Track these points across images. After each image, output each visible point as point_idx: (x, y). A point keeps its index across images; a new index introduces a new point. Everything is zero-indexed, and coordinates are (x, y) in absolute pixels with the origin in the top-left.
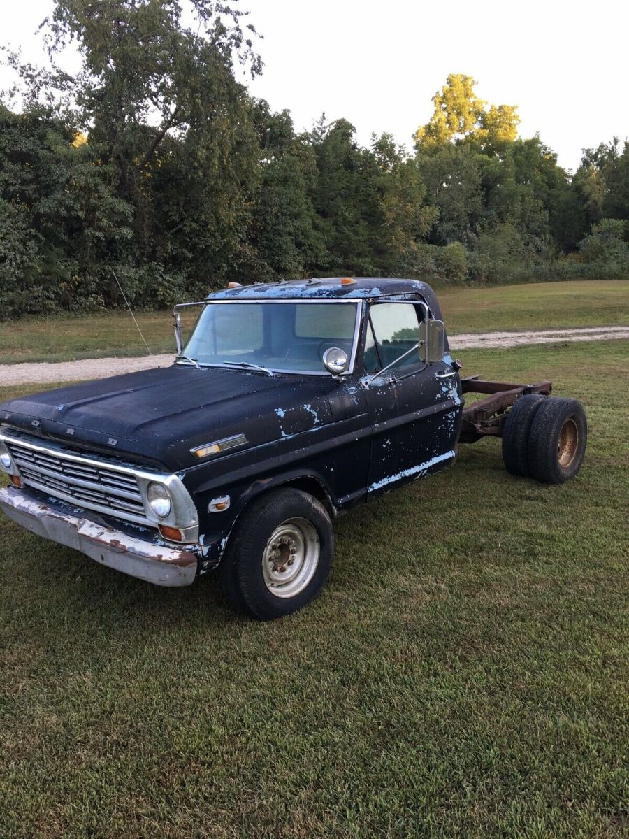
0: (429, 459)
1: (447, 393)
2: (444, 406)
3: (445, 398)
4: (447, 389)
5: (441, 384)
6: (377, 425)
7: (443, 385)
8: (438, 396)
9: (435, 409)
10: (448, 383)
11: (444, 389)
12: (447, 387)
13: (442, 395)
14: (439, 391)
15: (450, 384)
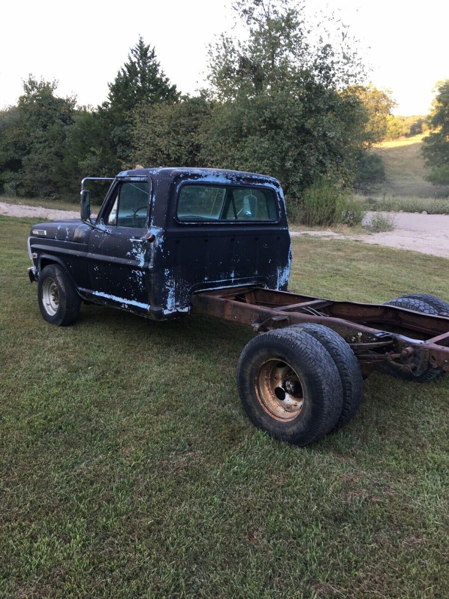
0: (131, 300)
1: (136, 254)
2: (130, 262)
3: (133, 257)
4: (136, 252)
5: (133, 246)
6: (90, 254)
7: (135, 247)
8: (129, 253)
9: (123, 261)
10: (138, 247)
11: (134, 251)
12: (137, 250)
13: (131, 254)
14: (130, 250)
15: (140, 249)
